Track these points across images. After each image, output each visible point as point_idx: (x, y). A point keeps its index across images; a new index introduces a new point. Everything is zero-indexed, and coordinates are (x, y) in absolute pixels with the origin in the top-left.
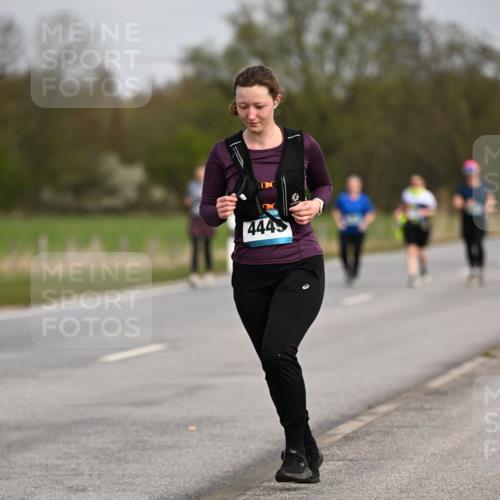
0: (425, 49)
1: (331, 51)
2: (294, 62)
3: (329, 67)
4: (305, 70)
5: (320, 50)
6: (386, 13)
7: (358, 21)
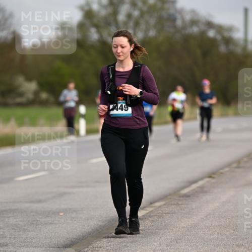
0: (179, 23)
2: (113, 29)
6: (159, 5)
7: (145, 9)
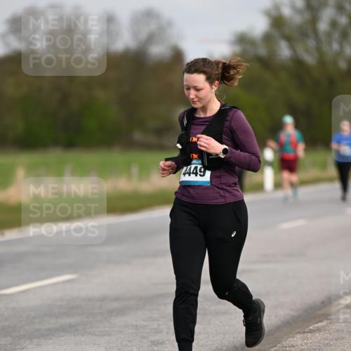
1: (336, 35)
2: (311, 43)
3: (335, 46)
4: (319, 49)
5: (329, 35)
